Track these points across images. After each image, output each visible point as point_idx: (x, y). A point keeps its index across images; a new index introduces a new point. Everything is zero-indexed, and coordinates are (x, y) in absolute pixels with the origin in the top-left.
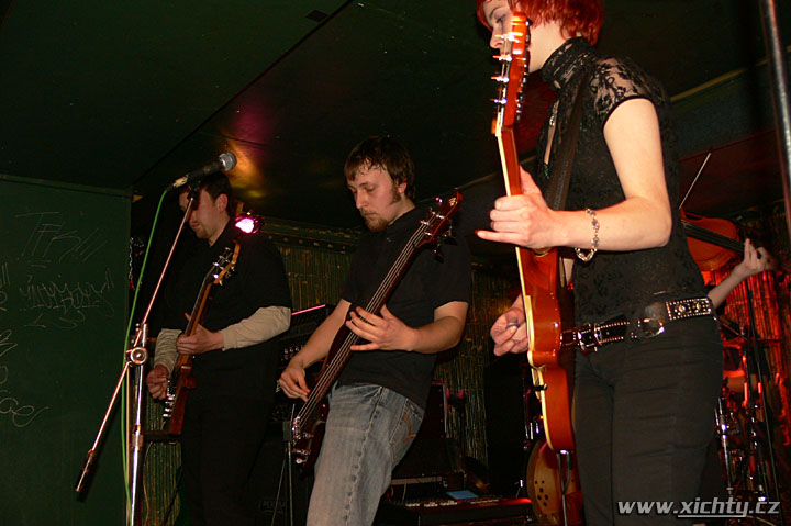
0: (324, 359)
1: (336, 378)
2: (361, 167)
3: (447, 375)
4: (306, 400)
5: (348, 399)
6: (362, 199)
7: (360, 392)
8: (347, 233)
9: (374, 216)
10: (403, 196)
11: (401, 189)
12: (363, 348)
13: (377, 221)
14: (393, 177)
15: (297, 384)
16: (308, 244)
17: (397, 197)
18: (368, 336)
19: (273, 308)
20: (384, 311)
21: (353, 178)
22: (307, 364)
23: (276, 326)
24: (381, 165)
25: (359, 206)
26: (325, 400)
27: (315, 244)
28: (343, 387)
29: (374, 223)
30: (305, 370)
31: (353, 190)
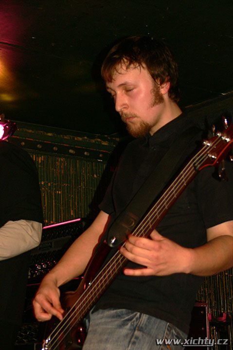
0: (80, 277)
1: (94, 304)
2: (118, 67)
3: (210, 294)
4: (61, 318)
5: (106, 323)
6: (122, 102)
7: (119, 316)
8: (105, 139)
9: (135, 120)
10: (166, 97)
11: (164, 90)
12: (137, 273)
13: (138, 125)
14: (154, 77)
15: (52, 305)
16: (63, 151)
17: (159, 99)
18: (141, 260)
19: (23, 222)
20: (155, 234)
21: (111, 79)
22: (61, 283)
23: (25, 241)
24: (140, 64)
25: (118, 108)
26: (82, 324)
27: (71, 151)
28: (101, 311)
29: (135, 126)
30: (60, 288)
31: (113, 93)
